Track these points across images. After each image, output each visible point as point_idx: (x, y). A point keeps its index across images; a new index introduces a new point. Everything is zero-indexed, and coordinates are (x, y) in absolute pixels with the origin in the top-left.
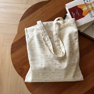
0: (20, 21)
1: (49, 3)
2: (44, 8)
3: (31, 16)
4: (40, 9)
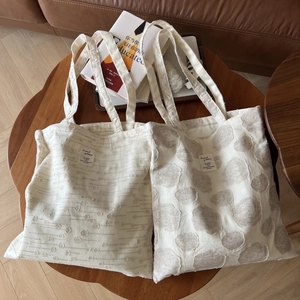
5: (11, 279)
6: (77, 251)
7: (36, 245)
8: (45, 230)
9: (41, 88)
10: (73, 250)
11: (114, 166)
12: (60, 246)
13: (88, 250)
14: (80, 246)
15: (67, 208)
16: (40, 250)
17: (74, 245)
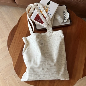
0: (8, 50)
1: (19, 25)
2: (18, 30)
3: (13, 41)
4: (16, 33)
5: (8, 84)
6: (46, 75)
7: (33, 76)
8: (35, 70)
9: (17, 24)
10: (45, 75)
11: (51, 45)
12: (41, 75)
13: (50, 74)
14: (47, 73)
15: (41, 62)
16: (34, 77)
17: (45, 73)
